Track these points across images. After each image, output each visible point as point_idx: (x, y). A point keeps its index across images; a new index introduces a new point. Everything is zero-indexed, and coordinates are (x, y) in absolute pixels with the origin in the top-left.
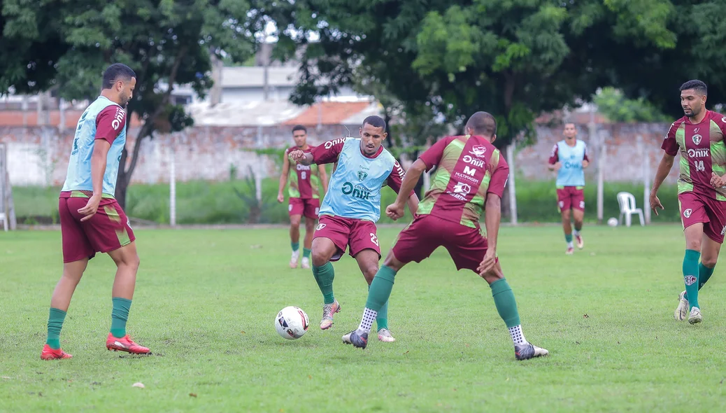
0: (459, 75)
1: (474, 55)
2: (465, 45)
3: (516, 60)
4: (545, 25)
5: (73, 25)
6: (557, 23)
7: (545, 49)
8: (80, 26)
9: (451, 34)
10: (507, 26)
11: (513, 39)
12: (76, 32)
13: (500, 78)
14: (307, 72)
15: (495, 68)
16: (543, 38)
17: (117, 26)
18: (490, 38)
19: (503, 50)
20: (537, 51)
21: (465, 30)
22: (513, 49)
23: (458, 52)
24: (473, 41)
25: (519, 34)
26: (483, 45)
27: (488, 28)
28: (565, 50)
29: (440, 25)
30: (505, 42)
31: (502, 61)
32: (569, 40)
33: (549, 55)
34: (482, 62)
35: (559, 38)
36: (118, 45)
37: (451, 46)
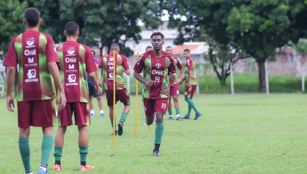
0: (245, 33)
1: (251, 25)
2: (248, 21)
3: (269, 27)
4: (281, 12)
5: (88, 15)
6: (285, 11)
7: (280, 22)
8: (91, 15)
9: (242, 17)
10: (265, 14)
11: (267, 18)
12: (89, 17)
13: (261, 34)
14: (181, 32)
15: (260, 30)
16: (280, 18)
17: (105, 15)
18: (258, 18)
19: (263, 23)
20: (277, 23)
21: (248, 15)
22: (267, 22)
23: (245, 24)
24: (251, 19)
25: (270, 16)
26: (255, 21)
27: (256, 14)
28: (289, 22)
29: (238, 13)
30: (264, 19)
31: (263, 27)
32: (291, 19)
33: (282, 25)
34: (255, 28)
35: (286, 17)
36: (105, 22)
37: (243, 21)
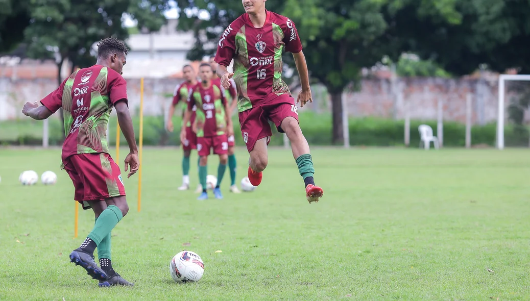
0: (310, 43)
1: (321, 28)
2: (315, 21)
3: (349, 32)
4: (370, 8)
5: (36, 5)
6: (378, 7)
7: (369, 25)
8: (42, 5)
9: (304, 13)
10: (343, 11)
11: (347, 17)
12: (39, 10)
13: (336, 45)
14: (198, 39)
15: (334, 37)
16: (369, 17)
17: (68, 6)
18: (332, 17)
19: (339, 25)
20: (364, 26)
21: (314, 11)
22: (348, 24)
23: (310, 27)
24: (320, 18)
25: (352, 14)
26: (327, 22)
27: (329, 10)
28: (384, 25)
29: (297, 8)
30: (341, 19)
31: (339, 33)
32: (387, 18)
33: (372, 29)
34: (326, 33)
35: (379, 17)
36: (67, 20)
37: (305, 22)
